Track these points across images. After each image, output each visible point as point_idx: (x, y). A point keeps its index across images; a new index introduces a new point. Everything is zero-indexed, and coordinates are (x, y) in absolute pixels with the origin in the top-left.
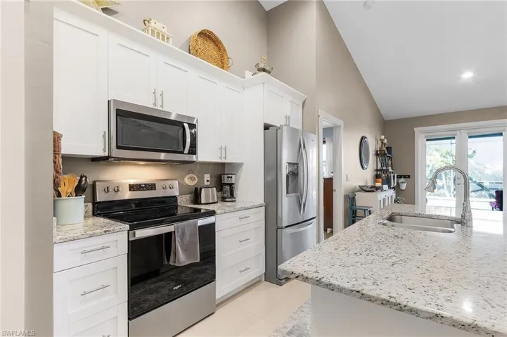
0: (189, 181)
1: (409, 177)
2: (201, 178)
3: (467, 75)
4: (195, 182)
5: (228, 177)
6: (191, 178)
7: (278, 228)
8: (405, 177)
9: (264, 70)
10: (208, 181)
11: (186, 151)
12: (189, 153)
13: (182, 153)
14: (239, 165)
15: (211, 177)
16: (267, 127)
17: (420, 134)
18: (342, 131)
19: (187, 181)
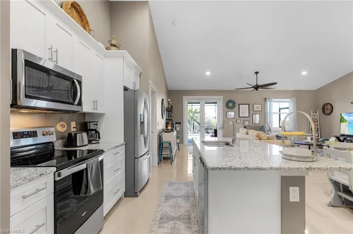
0: (61, 128)
1: (180, 123)
2: (69, 125)
3: (208, 73)
4: (65, 129)
5: (94, 124)
6: (62, 125)
7: (135, 158)
8: (178, 123)
9: (114, 46)
10: (74, 128)
11: (76, 103)
12: (77, 105)
13: (73, 104)
14: (101, 115)
15: (76, 125)
16: (126, 89)
17: (186, 99)
18: (157, 95)
19: (59, 128)
